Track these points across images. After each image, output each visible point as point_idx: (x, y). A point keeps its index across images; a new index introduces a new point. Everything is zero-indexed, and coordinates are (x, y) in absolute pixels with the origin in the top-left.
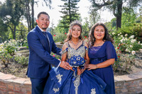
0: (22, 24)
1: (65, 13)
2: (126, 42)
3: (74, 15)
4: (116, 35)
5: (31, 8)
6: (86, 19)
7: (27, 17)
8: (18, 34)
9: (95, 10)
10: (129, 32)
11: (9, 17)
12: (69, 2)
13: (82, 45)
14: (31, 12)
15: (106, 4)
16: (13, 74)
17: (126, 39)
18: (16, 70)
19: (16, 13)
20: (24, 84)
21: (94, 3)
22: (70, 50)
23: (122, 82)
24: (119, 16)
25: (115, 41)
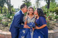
0: (5, 7)
1: (25, 2)
2: (52, 15)
3: (28, 3)
4: (48, 12)
6: (34, 4)
7: (7, 4)
8: (3, 11)
9: (38, 1)
10: (53, 11)
13: (34, 17)
14: (9, 1)
16: (2, 29)
18: (3, 28)
19: (2, 2)
20: (6, 35)
22: (29, 19)
23: (50, 33)
25: (47, 15)
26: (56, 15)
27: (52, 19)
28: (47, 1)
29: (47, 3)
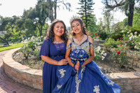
1: (82, 14)
2: (135, 39)
3: (89, 16)
4: (126, 33)
6: (101, 19)
7: (50, 18)
9: (108, 11)
11: (37, 19)
13: (87, 41)
17: (136, 36)
18: (33, 62)
19: (43, 16)
21: (107, 4)
23: (127, 79)
24: (130, 16)
25: (124, 38)
27: (135, 47)
28: (128, 12)
29: (126, 14)
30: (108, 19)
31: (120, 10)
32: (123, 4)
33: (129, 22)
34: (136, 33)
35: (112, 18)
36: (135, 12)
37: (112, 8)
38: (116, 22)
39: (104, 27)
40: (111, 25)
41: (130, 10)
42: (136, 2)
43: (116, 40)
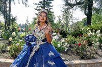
5: (8, 6)
6: (59, 17)
7: (4, 14)
9: (68, 9)
12: (44, 1)
14: (8, 9)
15: (78, 4)
21: (67, 2)
23: (85, 64)
24: (89, 15)
25: (84, 35)
26: (100, 34)
28: (87, 11)
29: (85, 13)
30: (67, 18)
31: (79, 9)
32: (83, 3)
33: (88, 21)
34: (94, 30)
35: (72, 16)
36: (93, 12)
37: (71, 6)
38: (75, 21)
39: (63, 26)
40: (70, 24)
41: (89, 10)
42: (94, 2)
43: (76, 37)
